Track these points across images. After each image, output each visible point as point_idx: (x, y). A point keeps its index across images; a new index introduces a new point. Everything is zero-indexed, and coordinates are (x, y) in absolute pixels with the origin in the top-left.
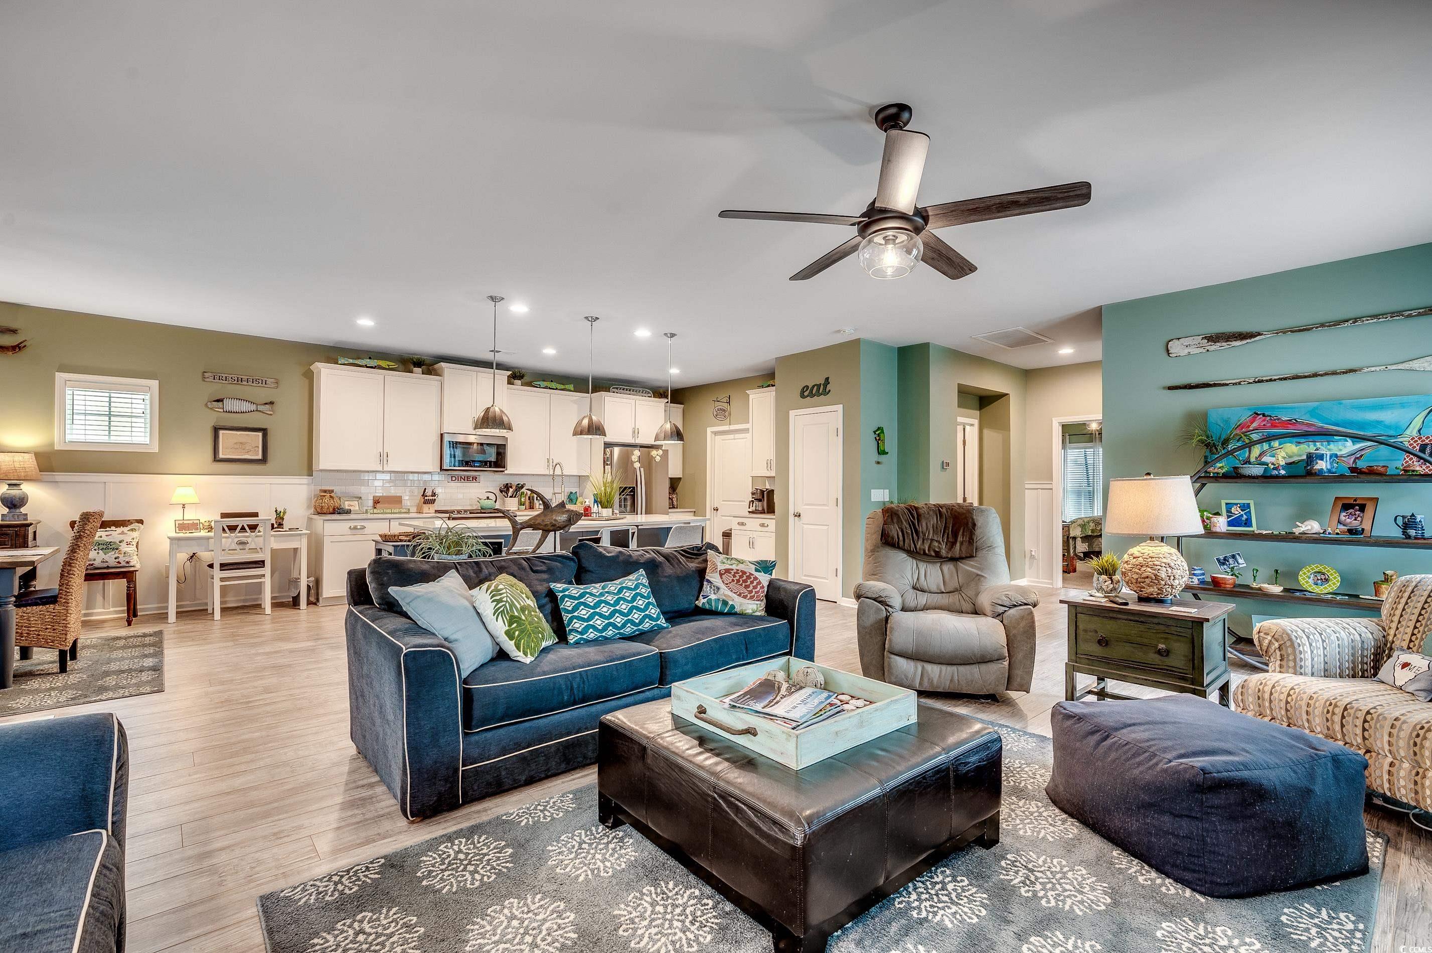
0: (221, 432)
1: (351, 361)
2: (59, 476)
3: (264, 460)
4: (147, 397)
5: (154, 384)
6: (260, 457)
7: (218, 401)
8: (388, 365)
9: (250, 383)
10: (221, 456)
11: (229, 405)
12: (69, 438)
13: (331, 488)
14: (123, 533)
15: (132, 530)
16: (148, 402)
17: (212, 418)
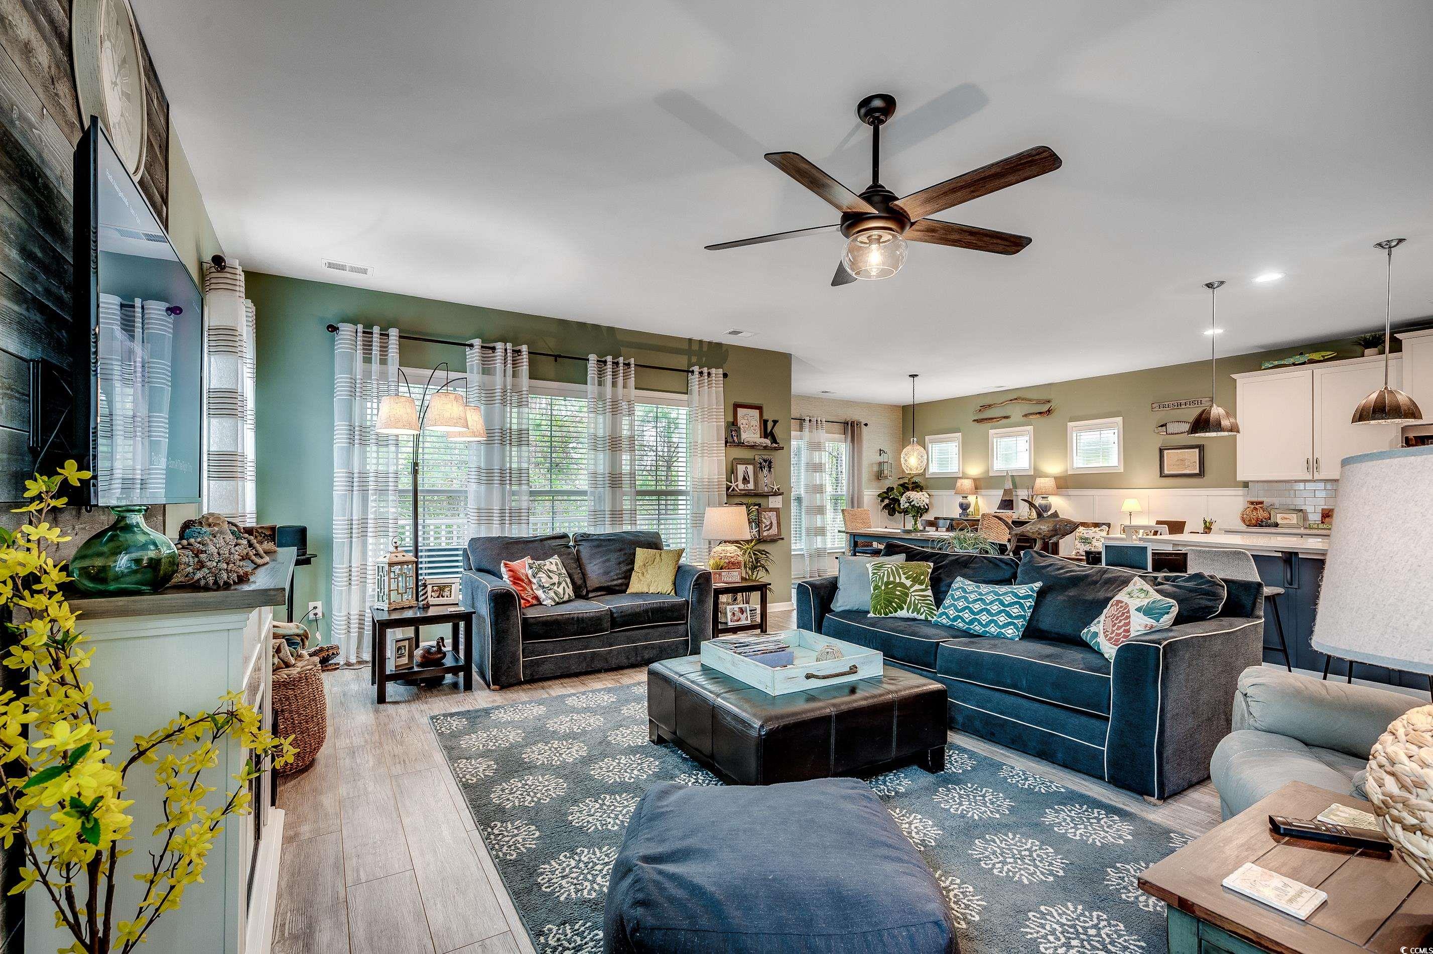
0: (1166, 452)
1: (1276, 363)
2: (1072, 492)
3: (1201, 474)
4: (1116, 431)
5: (1119, 420)
6: (1197, 471)
7: (1162, 426)
8: (1322, 356)
9: (1188, 406)
10: (1166, 472)
11: (1171, 428)
12: (1075, 466)
13: (1260, 500)
14: (1095, 532)
15: (1101, 530)
16: (1116, 434)
17: (1159, 440)
